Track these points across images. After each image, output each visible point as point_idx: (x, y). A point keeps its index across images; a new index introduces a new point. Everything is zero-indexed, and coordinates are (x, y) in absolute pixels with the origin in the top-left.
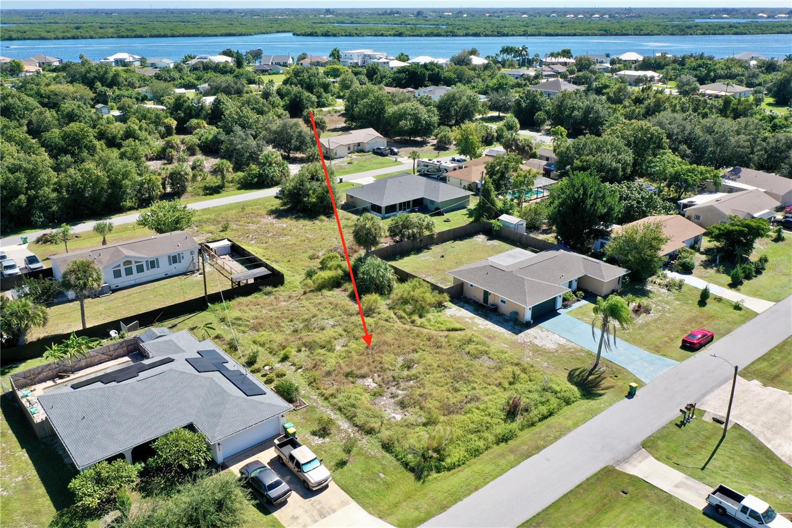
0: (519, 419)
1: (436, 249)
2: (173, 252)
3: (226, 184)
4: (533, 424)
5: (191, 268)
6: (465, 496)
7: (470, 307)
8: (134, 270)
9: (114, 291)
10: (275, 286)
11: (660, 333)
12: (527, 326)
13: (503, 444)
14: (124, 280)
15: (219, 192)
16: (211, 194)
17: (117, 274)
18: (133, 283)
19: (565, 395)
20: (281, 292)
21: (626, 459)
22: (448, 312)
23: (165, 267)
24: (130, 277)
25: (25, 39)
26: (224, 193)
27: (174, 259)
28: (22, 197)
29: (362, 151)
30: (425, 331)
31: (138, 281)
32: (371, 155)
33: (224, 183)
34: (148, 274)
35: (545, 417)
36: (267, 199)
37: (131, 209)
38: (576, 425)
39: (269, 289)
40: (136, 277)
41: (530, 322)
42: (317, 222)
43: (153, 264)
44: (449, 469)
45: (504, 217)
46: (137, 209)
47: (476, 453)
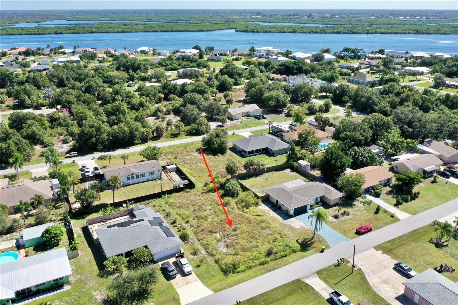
0: (272, 257)
1: (265, 175)
2: (151, 171)
3: (181, 133)
4: (276, 259)
5: (158, 177)
6: (240, 283)
7: (270, 206)
8: (135, 177)
9: (127, 186)
10: (191, 189)
11: (349, 225)
12: (291, 216)
13: (262, 266)
14: (131, 181)
15: (177, 137)
16: (174, 138)
17: (128, 179)
18: (134, 182)
19: (294, 249)
20: (193, 191)
21: (307, 277)
22: (260, 207)
23: (147, 177)
24: (133, 180)
25: (99, 33)
26: (179, 137)
27: (151, 173)
28: (94, 139)
29: (249, 116)
30: (247, 215)
31: (136, 182)
32: (253, 118)
33: (180, 132)
34: (141, 179)
35: (282, 257)
36: (197, 142)
37: (138, 144)
38: (294, 261)
39: (188, 190)
40: (136, 180)
41: (292, 215)
42: (216, 157)
43: (143, 175)
44: (238, 273)
45: (301, 162)
46: (140, 144)
47: (250, 268)
